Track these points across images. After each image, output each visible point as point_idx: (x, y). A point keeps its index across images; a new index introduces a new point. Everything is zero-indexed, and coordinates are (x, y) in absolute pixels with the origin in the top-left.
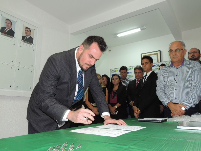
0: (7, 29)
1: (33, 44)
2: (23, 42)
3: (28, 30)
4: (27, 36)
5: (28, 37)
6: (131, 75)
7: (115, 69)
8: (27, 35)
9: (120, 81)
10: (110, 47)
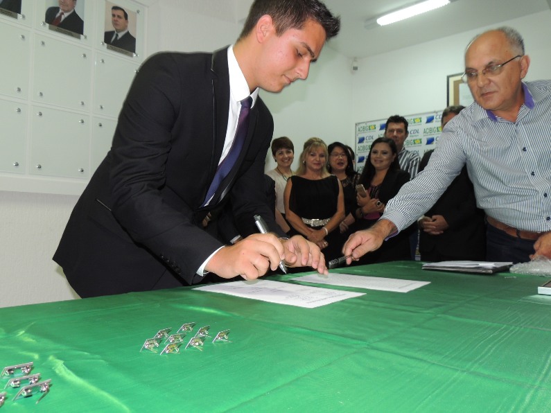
0: (62, 14)
1: (135, 55)
2: (108, 48)
3: (119, 14)
4: (119, 31)
5: (120, 35)
8: (118, 28)
10: (355, 59)
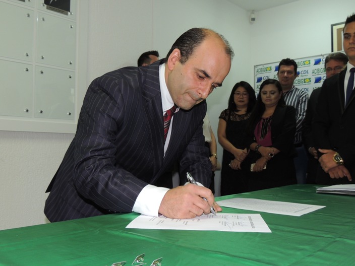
1: (69, 13)
10: (253, 12)
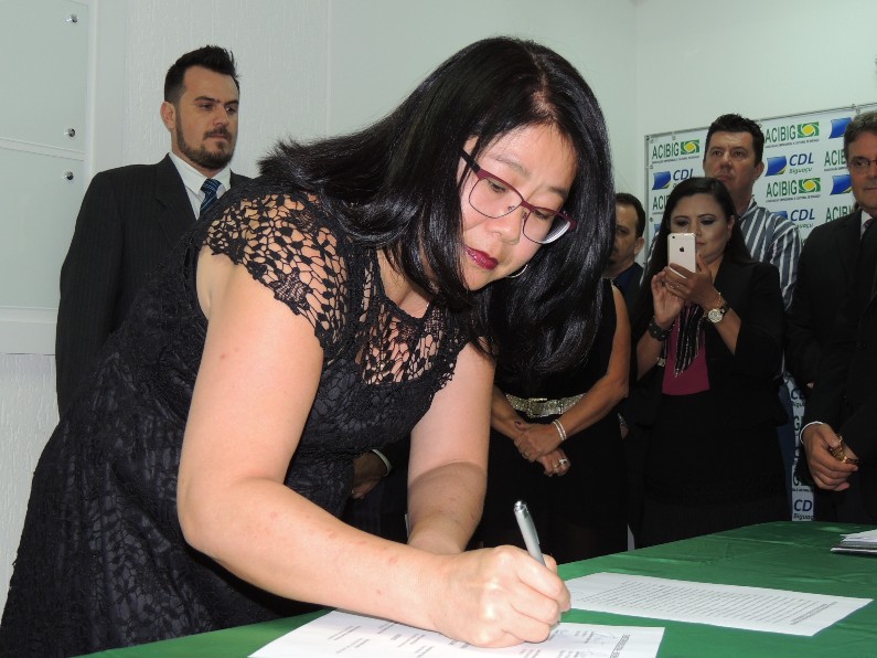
6: (802, 176)
7: (680, 138)
9: (730, 227)
